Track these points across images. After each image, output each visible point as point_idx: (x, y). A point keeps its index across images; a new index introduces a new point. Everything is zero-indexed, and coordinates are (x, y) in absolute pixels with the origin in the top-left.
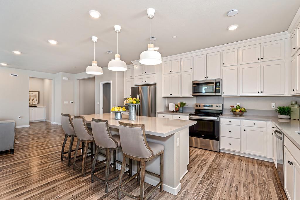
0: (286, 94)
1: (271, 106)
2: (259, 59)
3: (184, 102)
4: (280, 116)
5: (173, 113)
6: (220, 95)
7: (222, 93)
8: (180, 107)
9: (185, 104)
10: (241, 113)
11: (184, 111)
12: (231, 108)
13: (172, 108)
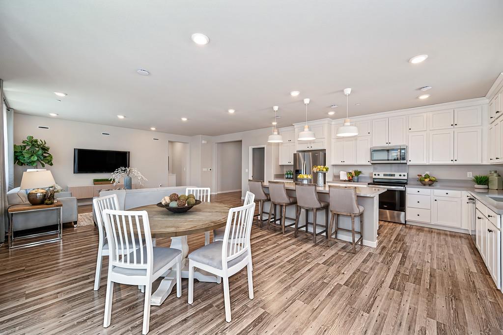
0: (485, 163)
1: (467, 176)
2: (452, 125)
3: (359, 169)
4: (477, 186)
5: (344, 182)
6: (406, 163)
7: (408, 161)
8: (354, 175)
9: (360, 172)
10: (430, 182)
11: (359, 181)
12: (418, 177)
13: (344, 176)
